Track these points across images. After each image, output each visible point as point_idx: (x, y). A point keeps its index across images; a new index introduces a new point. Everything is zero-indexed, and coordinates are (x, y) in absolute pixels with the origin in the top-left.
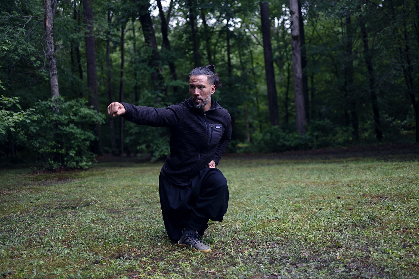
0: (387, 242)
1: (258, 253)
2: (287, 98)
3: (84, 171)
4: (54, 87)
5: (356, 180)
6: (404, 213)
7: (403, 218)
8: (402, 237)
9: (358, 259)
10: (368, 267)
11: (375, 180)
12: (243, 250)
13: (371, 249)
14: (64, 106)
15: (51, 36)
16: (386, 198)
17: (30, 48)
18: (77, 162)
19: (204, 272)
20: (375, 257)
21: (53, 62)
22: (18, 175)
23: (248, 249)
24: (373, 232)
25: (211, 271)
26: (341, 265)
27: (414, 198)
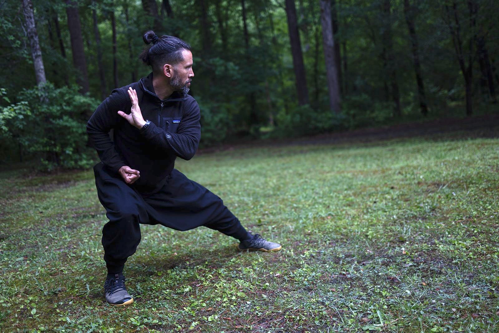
0: (451, 233)
1: (319, 253)
2: (316, 71)
3: (85, 171)
4: (39, 72)
5: (408, 166)
6: (464, 201)
7: (465, 206)
8: (466, 227)
9: (424, 252)
10: (436, 259)
11: (429, 165)
12: (303, 250)
13: (437, 242)
14: (54, 95)
15: (29, 9)
16: (444, 185)
17: (7, 25)
18: (76, 161)
19: (269, 276)
20: (442, 249)
21: (35, 41)
22: (6, 180)
23: (309, 250)
24: (436, 223)
25: (276, 275)
26: (409, 260)
27: (473, 184)
